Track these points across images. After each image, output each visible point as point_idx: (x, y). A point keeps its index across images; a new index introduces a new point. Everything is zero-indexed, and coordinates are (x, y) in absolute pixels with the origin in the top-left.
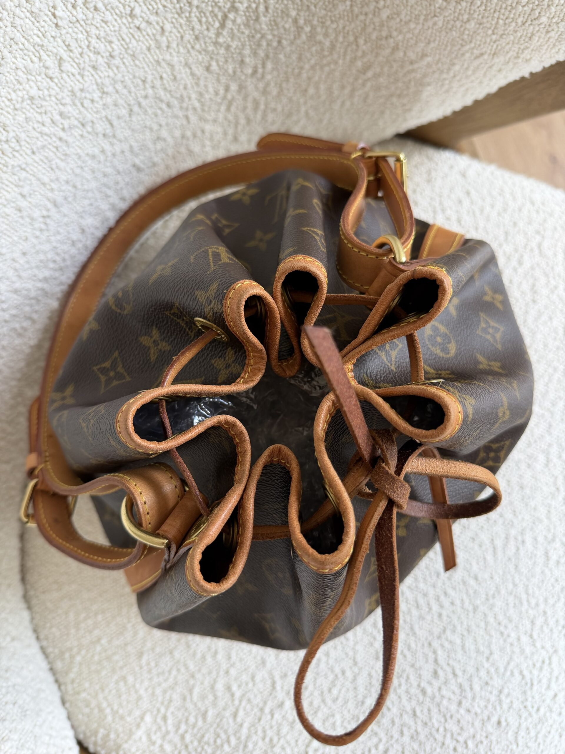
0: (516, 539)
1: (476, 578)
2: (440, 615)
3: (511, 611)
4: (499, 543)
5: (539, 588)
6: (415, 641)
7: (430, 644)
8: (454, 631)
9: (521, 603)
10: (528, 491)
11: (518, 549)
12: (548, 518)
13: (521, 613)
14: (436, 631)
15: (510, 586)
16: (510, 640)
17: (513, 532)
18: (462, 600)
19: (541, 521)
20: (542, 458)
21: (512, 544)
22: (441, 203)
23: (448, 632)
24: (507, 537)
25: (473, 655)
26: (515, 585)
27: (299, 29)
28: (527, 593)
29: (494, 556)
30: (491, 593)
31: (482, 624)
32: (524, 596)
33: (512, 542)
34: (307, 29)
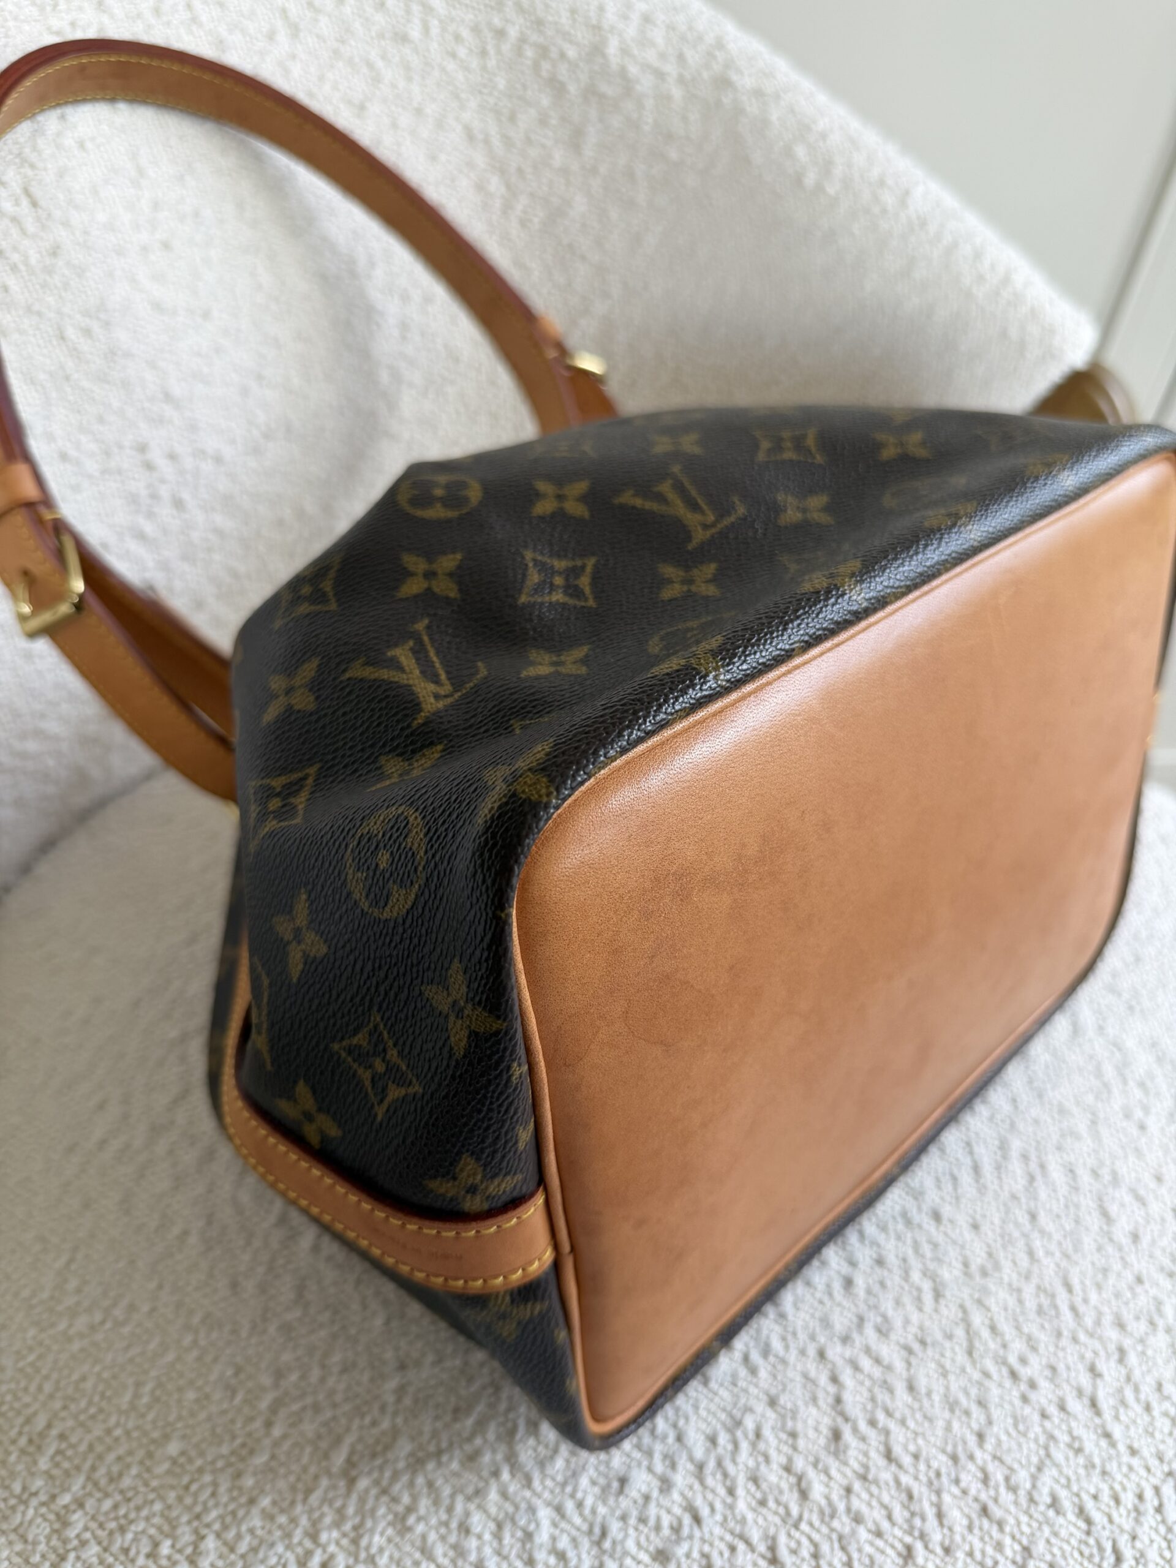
0: (1025, 1157)
1: (937, 1217)
5: (1099, 1287)
6: (784, 1339)
7: (821, 1354)
8: (883, 1331)
14: (841, 1321)
15: (1024, 1261)
18: (905, 1260)
19: (1077, 1137)
21: (1016, 1166)
23: (869, 1331)
25: (941, 1414)
28: (1069, 1289)
29: (977, 1181)
31: (960, 1332)
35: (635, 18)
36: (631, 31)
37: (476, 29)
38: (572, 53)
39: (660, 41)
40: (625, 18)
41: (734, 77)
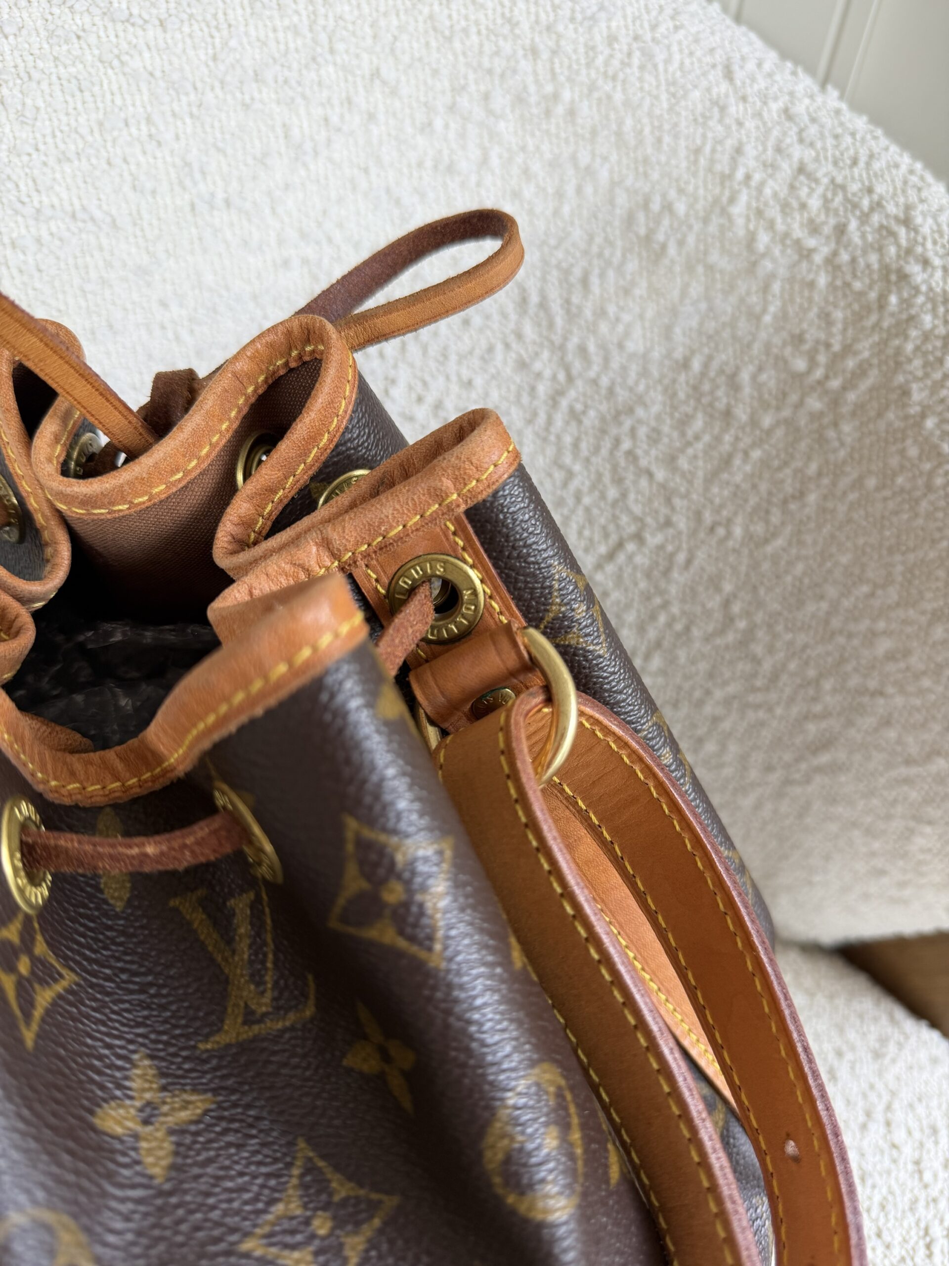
22: (888, 1108)
27: (729, 620)
34: (742, 624)
35: (786, 169)
36: (774, 187)
37: (554, 164)
38: (681, 208)
39: (815, 203)
40: (771, 167)
41: (914, 269)
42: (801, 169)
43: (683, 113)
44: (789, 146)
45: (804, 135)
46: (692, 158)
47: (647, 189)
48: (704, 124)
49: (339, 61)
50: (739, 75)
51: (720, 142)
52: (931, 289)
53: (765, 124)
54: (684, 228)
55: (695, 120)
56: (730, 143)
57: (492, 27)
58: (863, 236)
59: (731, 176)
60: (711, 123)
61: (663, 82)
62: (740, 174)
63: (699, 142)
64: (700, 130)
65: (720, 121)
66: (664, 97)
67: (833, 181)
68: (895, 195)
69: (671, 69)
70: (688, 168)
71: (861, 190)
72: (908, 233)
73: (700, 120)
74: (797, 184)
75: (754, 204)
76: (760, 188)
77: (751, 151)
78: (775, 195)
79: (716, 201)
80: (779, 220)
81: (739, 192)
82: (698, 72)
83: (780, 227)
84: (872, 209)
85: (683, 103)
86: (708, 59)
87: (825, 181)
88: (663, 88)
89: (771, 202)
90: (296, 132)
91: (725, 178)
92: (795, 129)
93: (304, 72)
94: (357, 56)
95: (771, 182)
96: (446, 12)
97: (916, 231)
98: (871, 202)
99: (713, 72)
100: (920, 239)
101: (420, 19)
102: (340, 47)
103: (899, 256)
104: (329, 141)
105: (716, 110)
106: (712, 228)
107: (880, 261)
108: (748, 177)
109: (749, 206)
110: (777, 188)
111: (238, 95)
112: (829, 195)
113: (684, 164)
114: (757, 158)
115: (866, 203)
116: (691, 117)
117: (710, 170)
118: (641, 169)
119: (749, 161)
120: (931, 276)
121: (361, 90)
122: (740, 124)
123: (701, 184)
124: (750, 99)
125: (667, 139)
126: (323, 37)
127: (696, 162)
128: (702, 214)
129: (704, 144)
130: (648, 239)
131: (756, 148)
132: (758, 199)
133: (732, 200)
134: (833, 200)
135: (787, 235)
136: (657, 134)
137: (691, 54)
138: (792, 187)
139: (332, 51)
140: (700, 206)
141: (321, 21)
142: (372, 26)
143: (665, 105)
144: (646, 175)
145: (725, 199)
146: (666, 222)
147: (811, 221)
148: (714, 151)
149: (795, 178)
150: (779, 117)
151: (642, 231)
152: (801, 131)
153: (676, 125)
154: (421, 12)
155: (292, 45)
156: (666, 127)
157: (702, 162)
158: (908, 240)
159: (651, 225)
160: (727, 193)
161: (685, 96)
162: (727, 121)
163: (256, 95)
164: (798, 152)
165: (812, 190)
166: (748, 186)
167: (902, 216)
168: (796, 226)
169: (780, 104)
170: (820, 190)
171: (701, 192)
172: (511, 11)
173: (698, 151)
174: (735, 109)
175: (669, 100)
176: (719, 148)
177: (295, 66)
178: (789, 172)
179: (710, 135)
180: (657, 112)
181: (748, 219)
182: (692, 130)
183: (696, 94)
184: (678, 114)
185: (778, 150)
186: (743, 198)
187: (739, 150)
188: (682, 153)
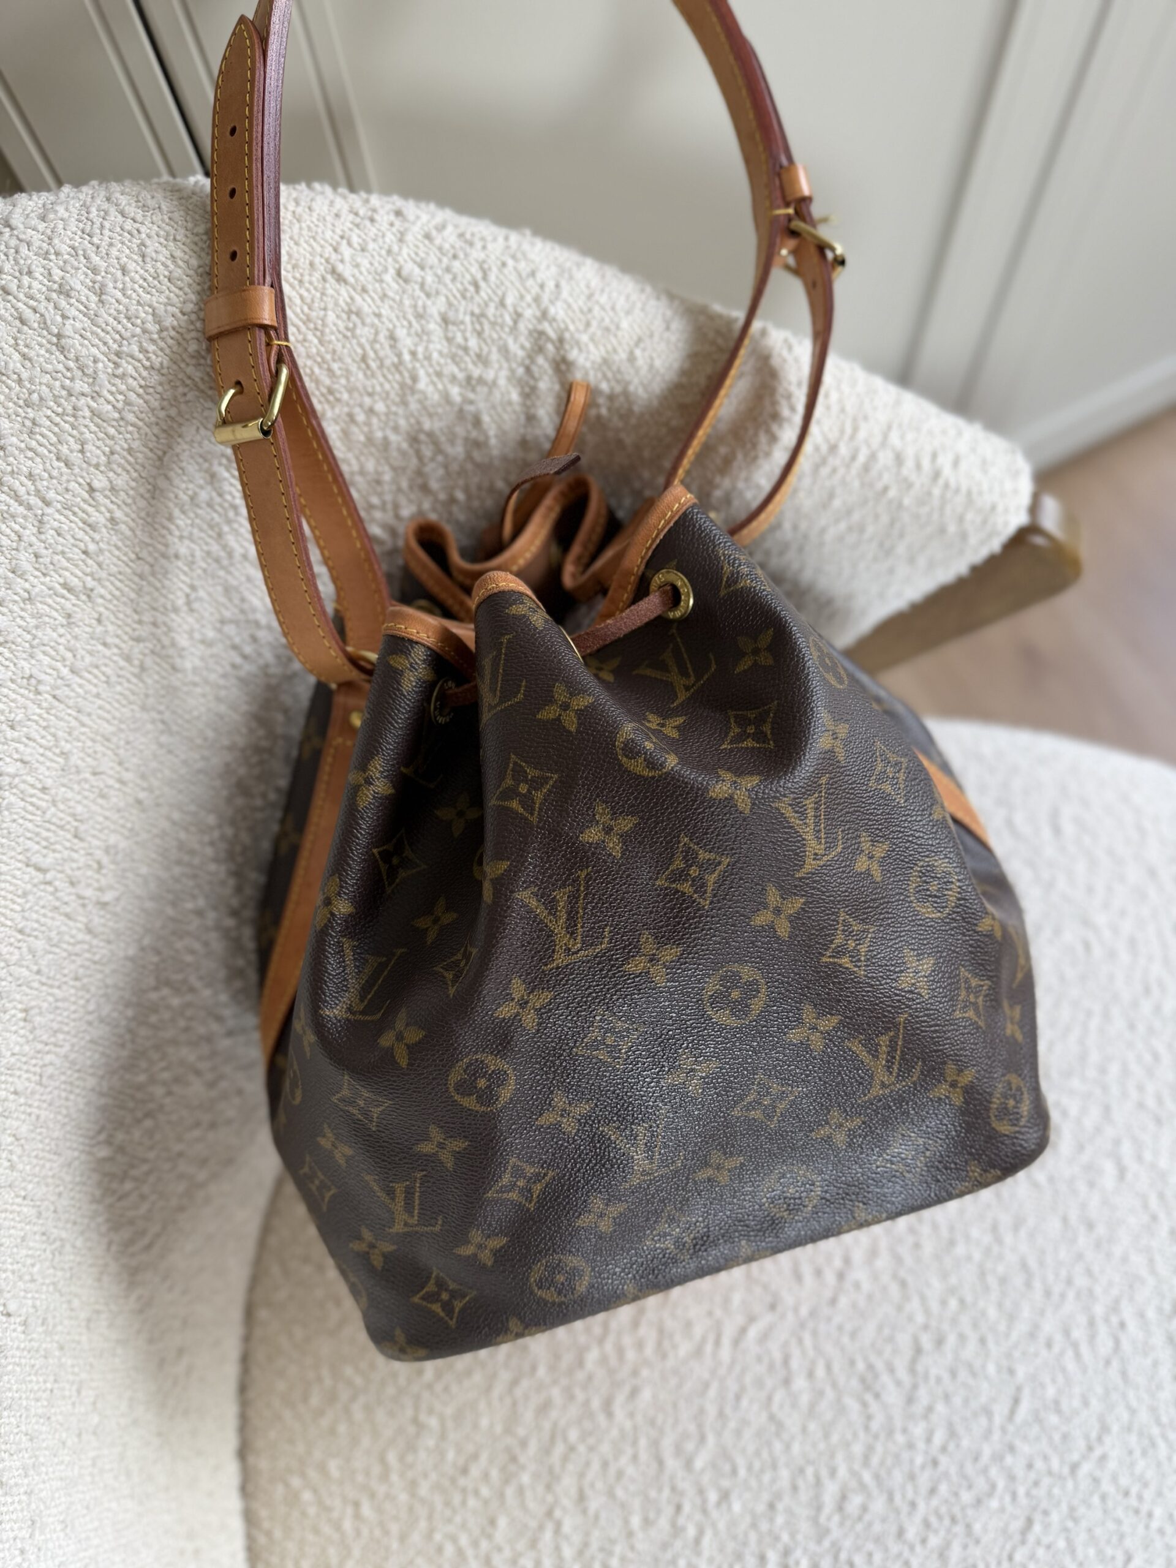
2: (1014, 1496)
3: (1141, 1465)
4: (1079, 1333)
9: (1153, 1445)
10: (1101, 1230)
11: (1117, 1342)
12: (1153, 1272)
13: (1159, 1465)
16: (1155, 1524)
17: (1099, 1310)
20: (1109, 1168)
24: (1092, 1323)
26: (1133, 1412)
30: (1094, 1435)
32: (1155, 1431)
33: (1103, 1331)
42: (445, 321)
43: (333, 338)
44: (424, 307)
45: (427, 288)
46: (363, 366)
47: (346, 409)
48: (354, 336)
49: (59, 506)
50: (346, 271)
51: (375, 341)
52: (593, 362)
53: (394, 300)
54: (392, 417)
55: (345, 337)
56: (382, 337)
57: (143, 383)
58: (523, 347)
59: (401, 362)
60: (358, 332)
61: (300, 324)
62: (407, 357)
63: (360, 351)
64: (354, 341)
65: (363, 324)
66: (310, 337)
67: (472, 314)
68: (522, 297)
69: (298, 310)
70: (365, 374)
71: (496, 308)
72: (551, 325)
73: (349, 334)
74: (450, 335)
75: (431, 370)
76: (428, 358)
77: (401, 333)
78: (440, 353)
79: (403, 385)
80: (456, 370)
81: (414, 368)
82: (318, 295)
83: (461, 376)
84: (515, 322)
85: (327, 330)
86: (317, 275)
87: (468, 319)
88: (303, 328)
89: (442, 361)
90: (74, 582)
91: (398, 366)
92: (417, 287)
93: (43, 537)
94: (67, 490)
95: (431, 346)
96: (102, 400)
97: (554, 320)
98: (510, 315)
99: (328, 285)
100: (562, 326)
101: (87, 422)
102: (51, 495)
103: (557, 349)
104: (100, 565)
105: (354, 317)
106: (414, 406)
107: (546, 359)
108: (413, 354)
109: (428, 375)
110: (439, 347)
111: (16, 598)
112: (478, 327)
113: (361, 375)
114: (409, 334)
115: (508, 320)
116: (340, 336)
117: (381, 366)
118: (331, 398)
119: (406, 342)
120: (588, 352)
121: (90, 509)
122: (378, 316)
123: (381, 379)
124: (370, 287)
125: (335, 366)
126: (34, 501)
127: (368, 367)
128: (397, 399)
129: (363, 349)
130: (370, 440)
131: (403, 326)
132: (431, 365)
133: (415, 379)
134: (483, 330)
135: (469, 379)
136: (325, 366)
137: (301, 282)
138: (450, 340)
139: (48, 504)
140: (393, 395)
141: (22, 491)
142: (58, 459)
143: (316, 341)
144: (338, 400)
145: (409, 381)
146: (375, 421)
147: (479, 356)
148: (376, 352)
149: (446, 330)
150: (398, 283)
151: (362, 438)
152: (422, 286)
153: (334, 352)
154: (84, 417)
155: (17, 527)
156: (328, 357)
157: (374, 365)
158: (554, 330)
159: (366, 429)
160: (406, 374)
161: (324, 325)
162: (368, 321)
163: (27, 586)
164: (434, 308)
165: (463, 332)
166: (417, 360)
167: (538, 314)
168: (470, 366)
169: (392, 271)
170: (469, 327)
171: (387, 386)
172: (148, 359)
173: (364, 359)
174: (365, 305)
175: (315, 335)
176: (377, 346)
177: (34, 539)
178: (437, 328)
179: (363, 340)
180: (314, 350)
181: (434, 384)
182: (348, 346)
183: (331, 317)
184: (330, 342)
185: (419, 316)
186: (422, 373)
187: (392, 337)
188: (354, 368)
